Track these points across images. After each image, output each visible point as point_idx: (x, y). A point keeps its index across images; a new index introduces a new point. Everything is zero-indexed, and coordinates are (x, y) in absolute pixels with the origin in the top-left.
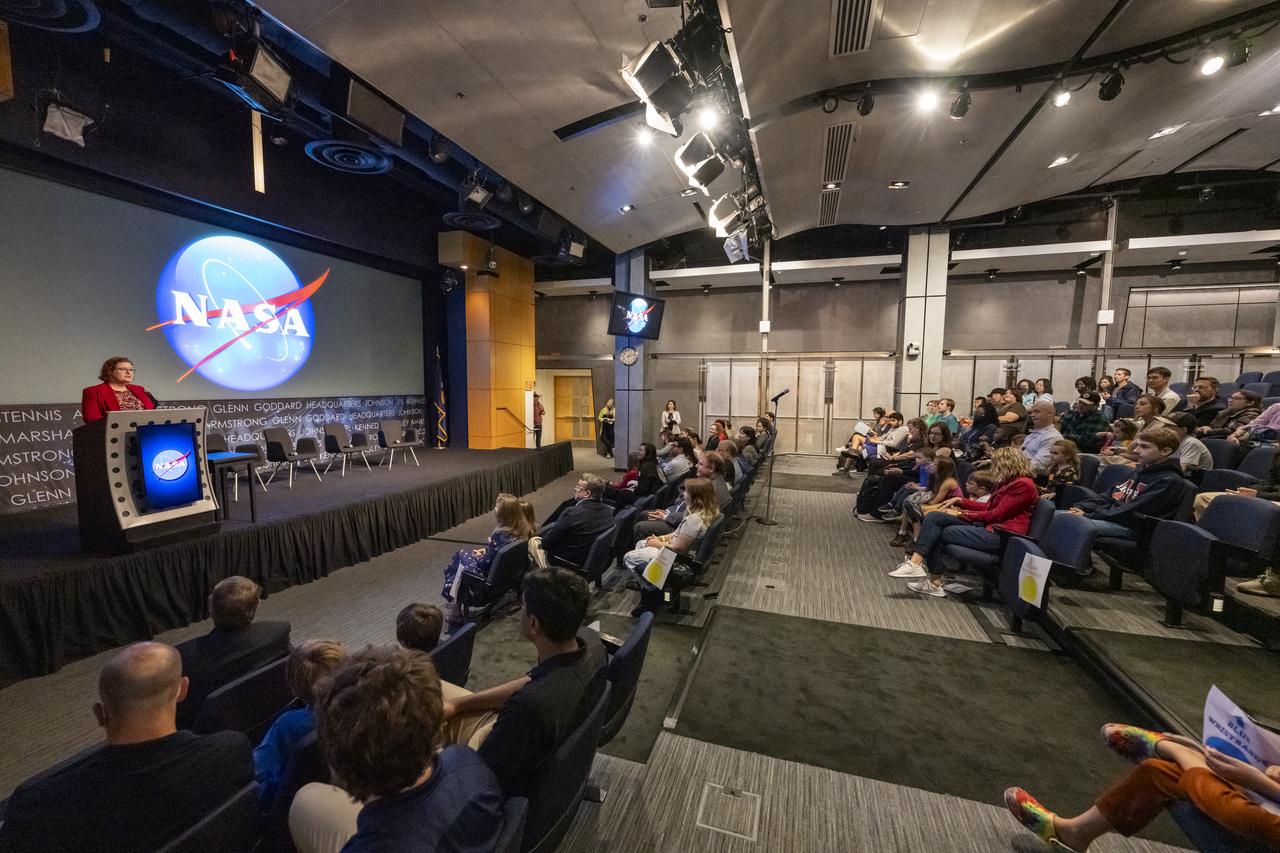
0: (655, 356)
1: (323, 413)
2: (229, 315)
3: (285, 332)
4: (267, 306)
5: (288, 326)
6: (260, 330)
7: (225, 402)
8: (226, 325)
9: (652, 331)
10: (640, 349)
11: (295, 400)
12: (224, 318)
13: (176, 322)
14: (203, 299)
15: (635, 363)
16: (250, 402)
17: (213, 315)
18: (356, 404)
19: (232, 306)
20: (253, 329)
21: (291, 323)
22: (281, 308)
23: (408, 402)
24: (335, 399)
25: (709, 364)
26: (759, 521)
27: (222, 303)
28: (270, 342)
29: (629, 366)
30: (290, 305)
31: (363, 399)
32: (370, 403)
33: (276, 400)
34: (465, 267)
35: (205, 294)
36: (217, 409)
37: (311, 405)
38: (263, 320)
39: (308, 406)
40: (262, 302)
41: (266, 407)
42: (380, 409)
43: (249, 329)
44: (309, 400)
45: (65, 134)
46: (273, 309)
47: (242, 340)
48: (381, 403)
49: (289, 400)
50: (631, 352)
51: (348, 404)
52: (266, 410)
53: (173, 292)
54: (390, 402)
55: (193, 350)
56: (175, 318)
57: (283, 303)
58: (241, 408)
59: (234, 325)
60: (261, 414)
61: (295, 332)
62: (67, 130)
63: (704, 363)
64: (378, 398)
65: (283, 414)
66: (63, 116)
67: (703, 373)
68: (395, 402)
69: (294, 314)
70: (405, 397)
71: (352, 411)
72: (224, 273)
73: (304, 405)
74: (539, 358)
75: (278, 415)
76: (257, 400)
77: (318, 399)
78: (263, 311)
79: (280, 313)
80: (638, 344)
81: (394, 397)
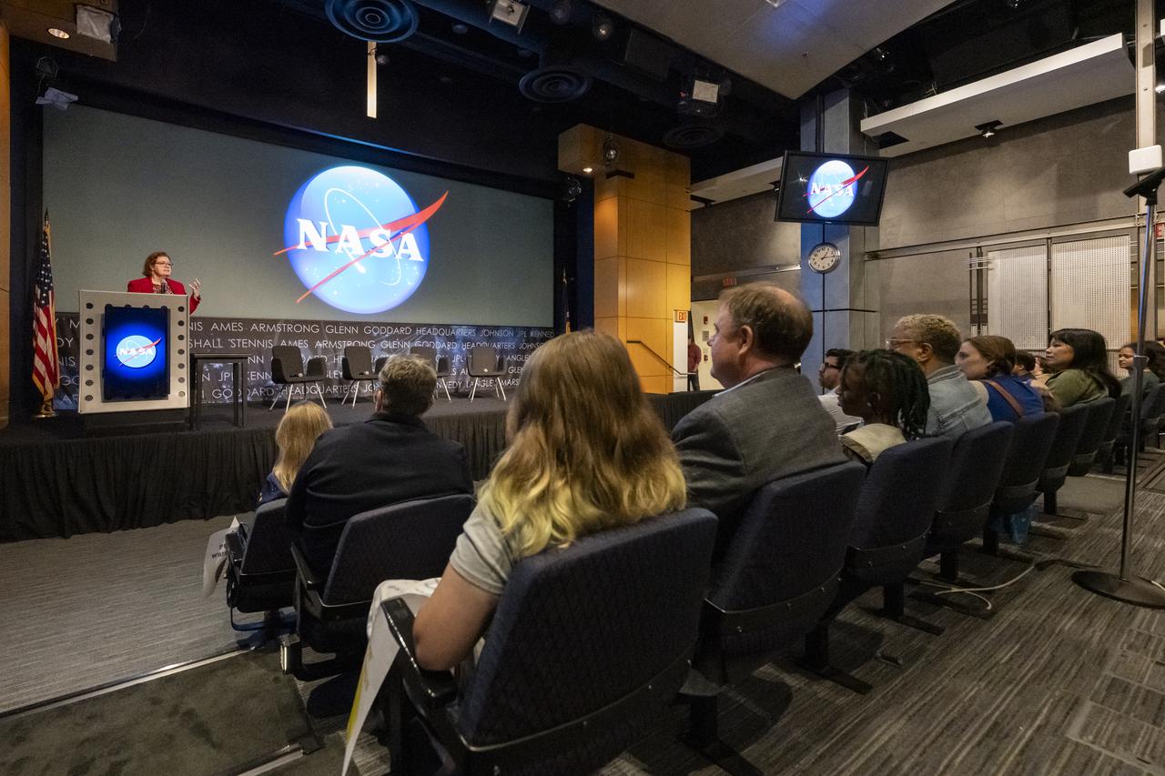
0: (875, 255)
1: (433, 340)
2: (346, 240)
3: (398, 257)
4: (383, 231)
5: (402, 250)
6: (375, 254)
7: (336, 324)
8: (342, 249)
9: (866, 211)
10: (845, 244)
11: (405, 325)
12: (341, 243)
13: (299, 247)
14: (323, 225)
15: (834, 267)
16: (361, 325)
17: (332, 240)
18: (471, 332)
19: (349, 231)
20: (368, 253)
21: (406, 247)
22: (397, 232)
23: (532, 334)
24: (448, 327)
25: (990, 254)
26: (1086, 579)
27: (340, 230)
28: (385, 266)
29: (823, 273)
30: (405, 230)
31: (478, 328)
32: (486, 333)
33: (386, 324)
34: (589, 170)
35: (326, 221)
36: (329, 329)
37: (421, 331)
38: (378, 245)
39: (419, 331)
40: (377, 227)
41: (376, 330)
42: (497, 340)
43: (363, 253)
44: (420, 326)
45: (94, 34)
46: (388, 233)
47: (357, 264)
48: (499, 334)
49: (399, 325)
50: (828, 251)
51: (461, 332)
52: (375, 334)
53: (299, 220)
54: (510, 333)
55: (311, 273)
56: (298, 243)
57: (398, 228)
58: (352, 330)
59: (350, 250)
60: (370, 337)
61: (410, 256)
62: (96, 30)
63: (980, 254)
64: (497, 328)
65: (391, 338)
66: (90, 15)
67: (980, 273)
68: (516, 334)
69: (409, 239)
70: (528, 329)
71: (465, 340)
72: (344, 201)
73: (414, 331)
74: (697, 279)
75: (387, 339)
76: (367, 324)
77: (429, 326)
78: (378, 236)
79: (396, 237)
80: (840, 236)
81: (514, 328)
